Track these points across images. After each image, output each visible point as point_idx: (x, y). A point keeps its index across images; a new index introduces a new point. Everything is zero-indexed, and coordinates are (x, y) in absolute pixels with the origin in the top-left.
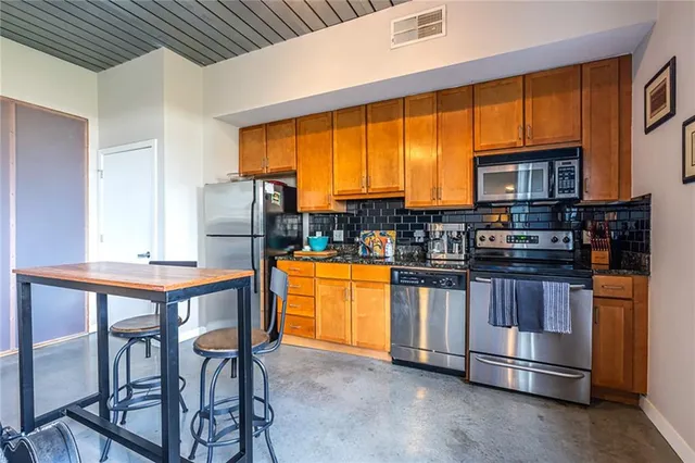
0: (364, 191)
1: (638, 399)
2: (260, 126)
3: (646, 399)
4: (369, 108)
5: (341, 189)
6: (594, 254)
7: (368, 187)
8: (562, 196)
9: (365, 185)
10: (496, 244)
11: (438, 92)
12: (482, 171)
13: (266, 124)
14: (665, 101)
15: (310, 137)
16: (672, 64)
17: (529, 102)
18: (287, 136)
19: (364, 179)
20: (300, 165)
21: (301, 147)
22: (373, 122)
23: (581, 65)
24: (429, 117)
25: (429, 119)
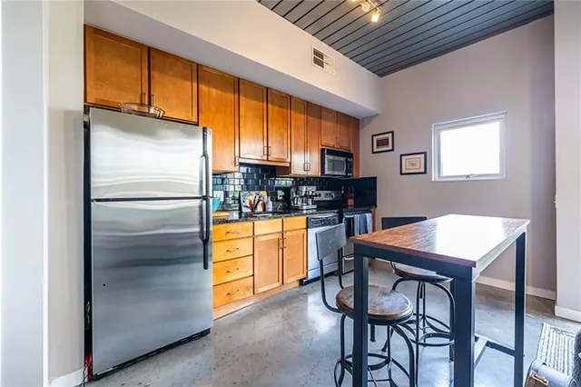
0: (266, 158)
2: (135, 44)
4: (269, 91)
7: (268, 155)
9: (266, 153)
12: (327, 157)
14: (387, 145)
16: (392, 132)
19: (266, 148)
20: (202, 118)
22: (272, 104)
24: (303, 116)
25: (302, 117)
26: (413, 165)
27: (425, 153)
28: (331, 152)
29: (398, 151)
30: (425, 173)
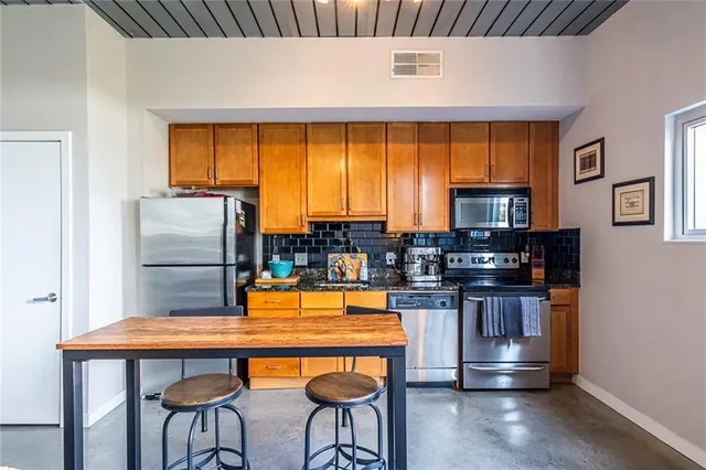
0: (344, 213)
1: (571, 377)
2: (204, 126)
3: (579, 376)
4: (350, 126)
5: (317, 210)
6: (534, 271)
7: (348, 209)
8: (519, 226)
9: (345, 207)
10: (464, 265)
11: (419, 123)
12: (459, 202)
13: (214, 125)
14: (595, 165)
15: (277, 149)
16: (602, 141)
17: (493, 145)
18: (245, 143)
19: (345, 201)
20: (264, 179)
21: (265, 159)
22: (355, 142)
23: (529, 122)
24: (411, 146)
25: (411, 148)
26: (632, 204)
27: (651, 180)
28: (463, 192)
29: (610, 179)
30: (650, 222)
